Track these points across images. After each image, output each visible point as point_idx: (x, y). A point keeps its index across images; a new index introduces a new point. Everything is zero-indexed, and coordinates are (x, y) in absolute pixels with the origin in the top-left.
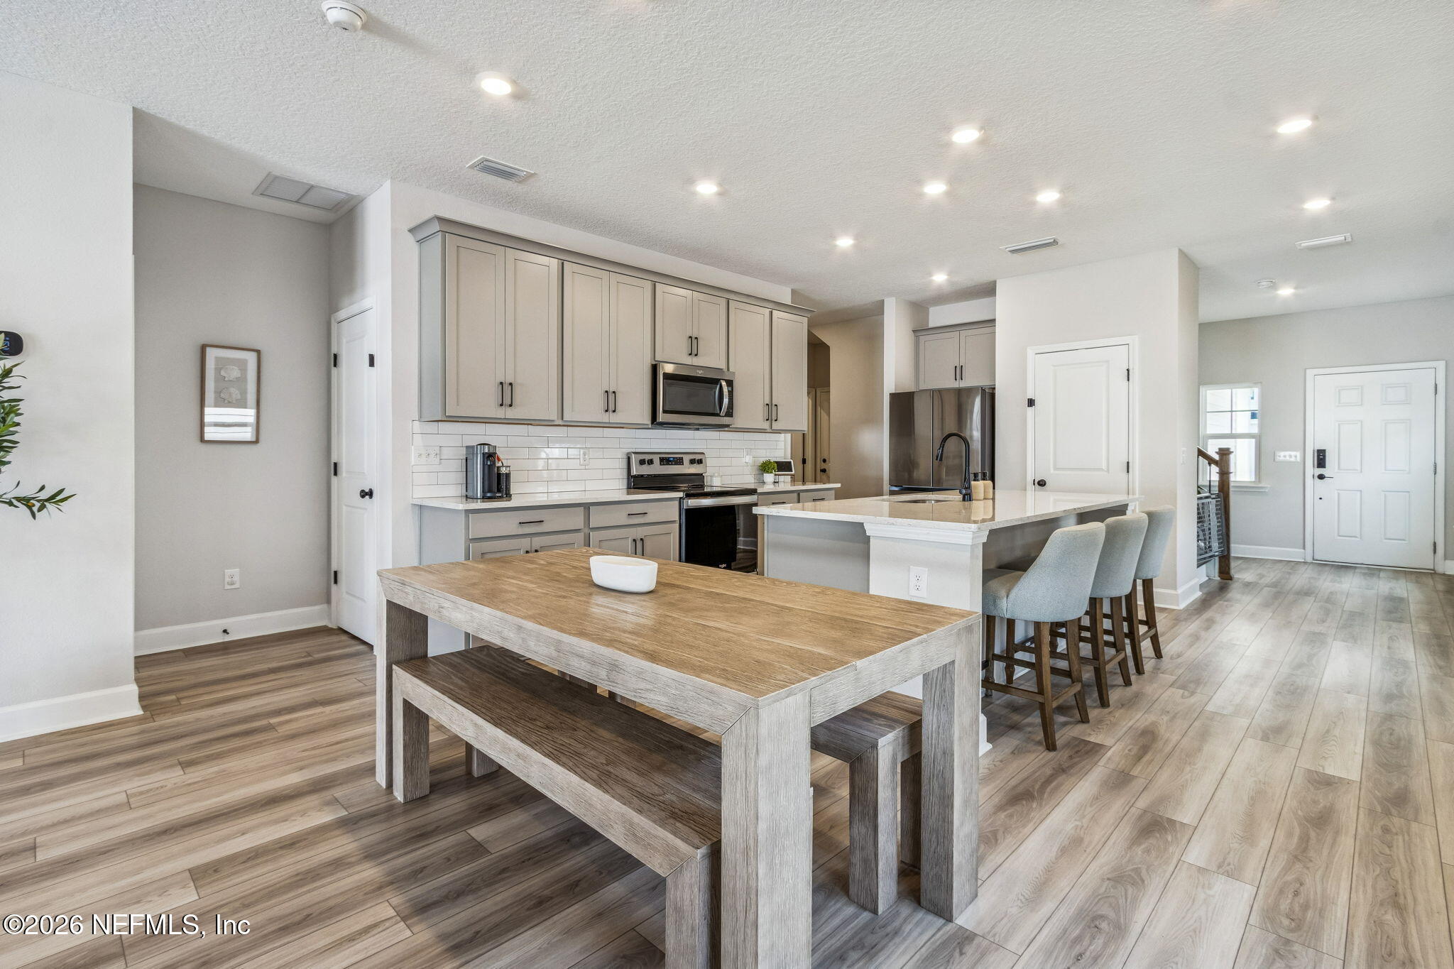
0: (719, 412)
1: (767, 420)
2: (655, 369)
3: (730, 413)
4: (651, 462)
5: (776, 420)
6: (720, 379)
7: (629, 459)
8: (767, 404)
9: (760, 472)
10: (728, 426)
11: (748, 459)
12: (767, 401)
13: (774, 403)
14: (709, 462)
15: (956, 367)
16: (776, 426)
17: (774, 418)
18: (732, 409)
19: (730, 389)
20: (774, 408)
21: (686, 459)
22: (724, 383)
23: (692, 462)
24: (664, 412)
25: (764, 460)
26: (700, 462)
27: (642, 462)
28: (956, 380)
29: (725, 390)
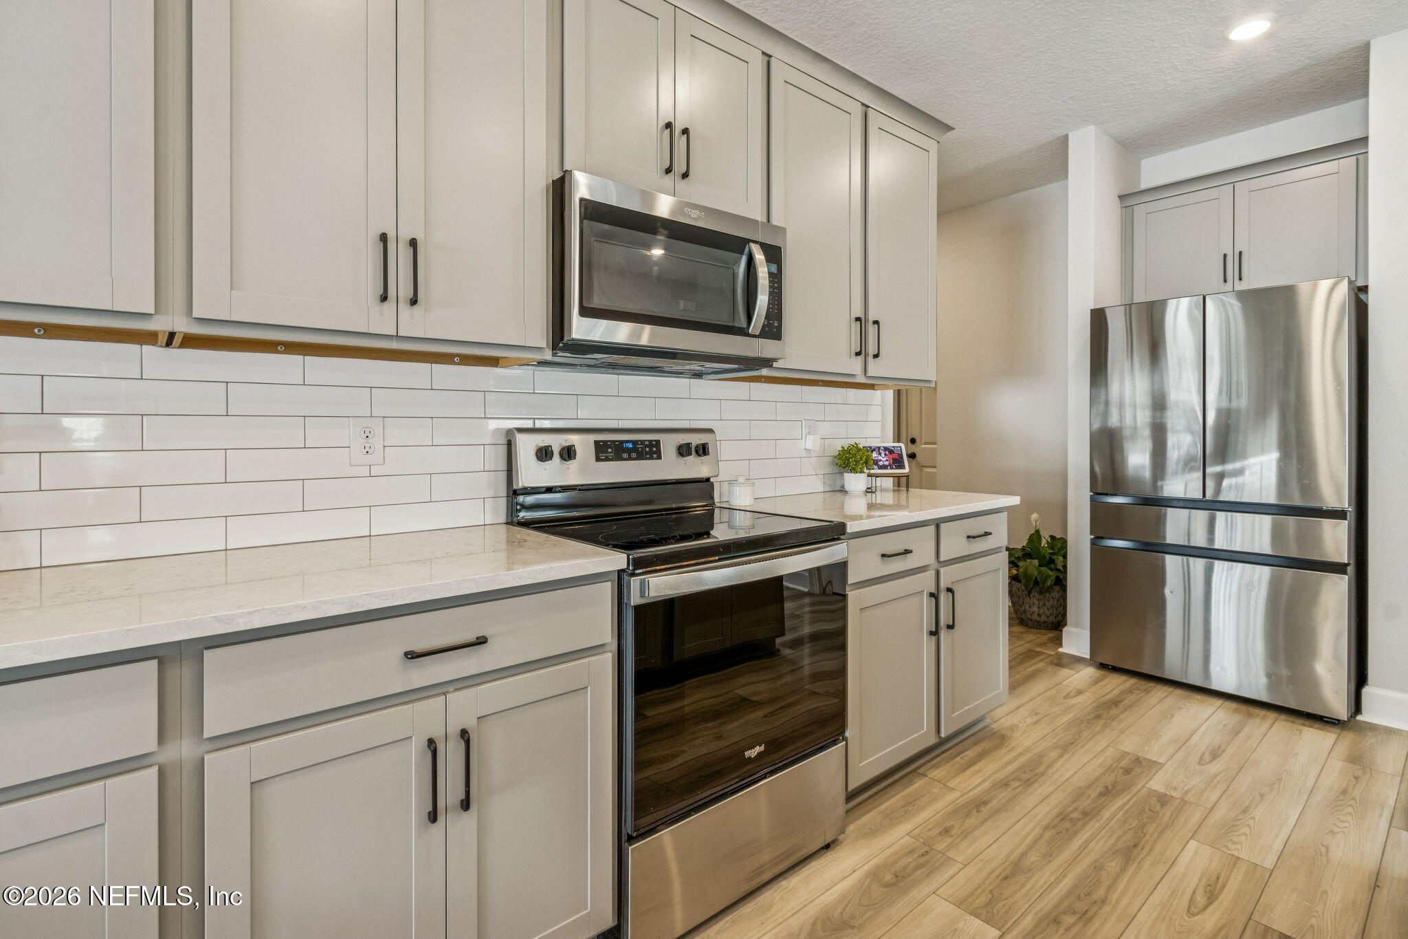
0: (745, 326)
1: (858, 354)
2: (560, 189)
3: (773, 330)
4: (568, 453)
5: (876, 356)
6: (748, 241)
7: (510, 445)
8: (858, 319)
9: (836, 469)
10: (767, 363)
11: (812, 443)
12: (858, 312)
13: (871, 318)
14: (725, 449)
15: (1225, 256)
16: (875, 368)
17: (872, 349)
18: (779, 318)
19: (774, 269)
20: (872, 330)
21: (669, 444)
22: (759, 257)
23: (684, 450)
24: (585, 312)
25: (846, 443)
26: (703, 450)
27: (544, 454)
28: (1225, 281)
29: (763, 271)
